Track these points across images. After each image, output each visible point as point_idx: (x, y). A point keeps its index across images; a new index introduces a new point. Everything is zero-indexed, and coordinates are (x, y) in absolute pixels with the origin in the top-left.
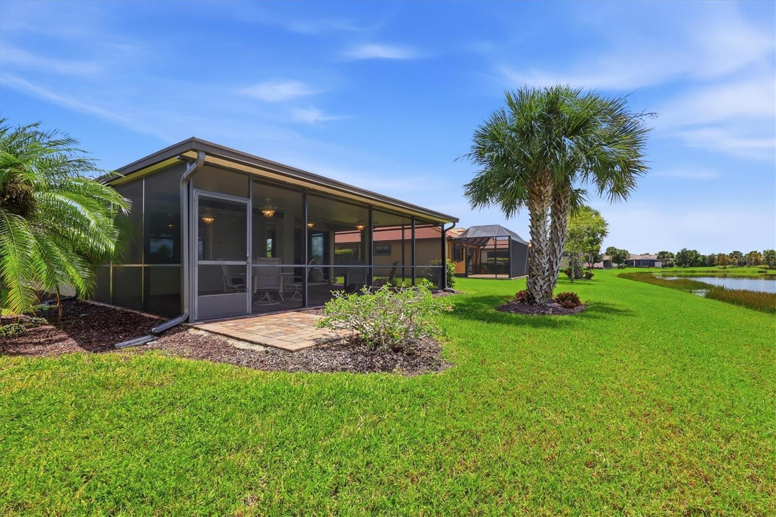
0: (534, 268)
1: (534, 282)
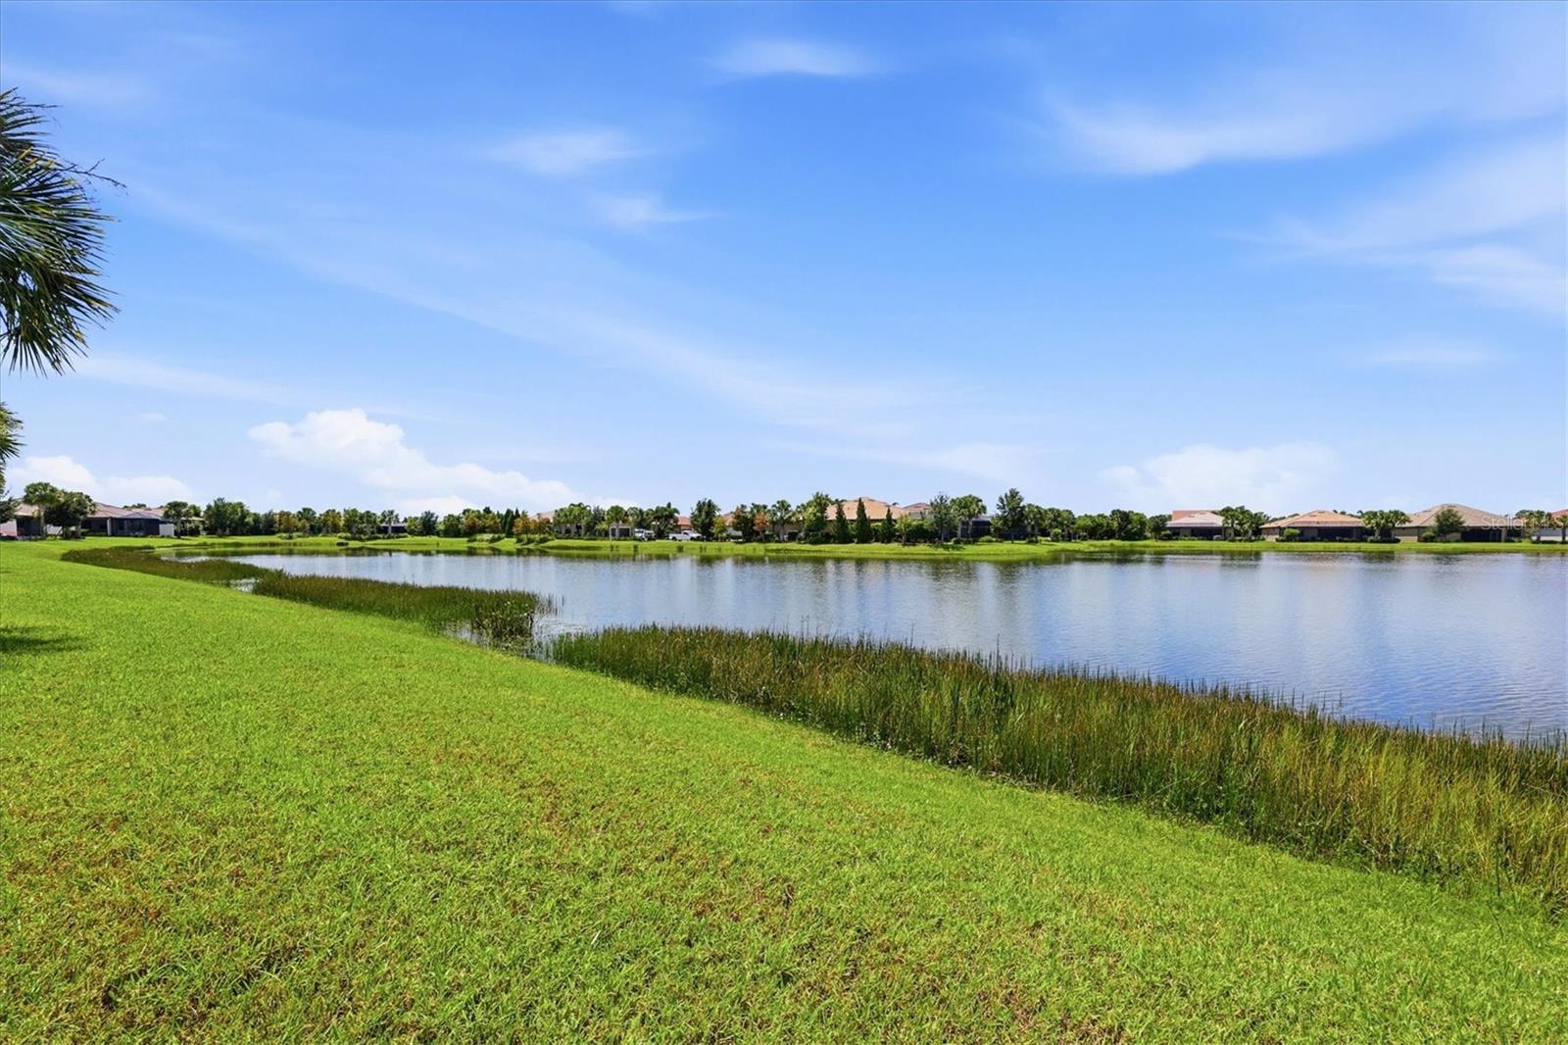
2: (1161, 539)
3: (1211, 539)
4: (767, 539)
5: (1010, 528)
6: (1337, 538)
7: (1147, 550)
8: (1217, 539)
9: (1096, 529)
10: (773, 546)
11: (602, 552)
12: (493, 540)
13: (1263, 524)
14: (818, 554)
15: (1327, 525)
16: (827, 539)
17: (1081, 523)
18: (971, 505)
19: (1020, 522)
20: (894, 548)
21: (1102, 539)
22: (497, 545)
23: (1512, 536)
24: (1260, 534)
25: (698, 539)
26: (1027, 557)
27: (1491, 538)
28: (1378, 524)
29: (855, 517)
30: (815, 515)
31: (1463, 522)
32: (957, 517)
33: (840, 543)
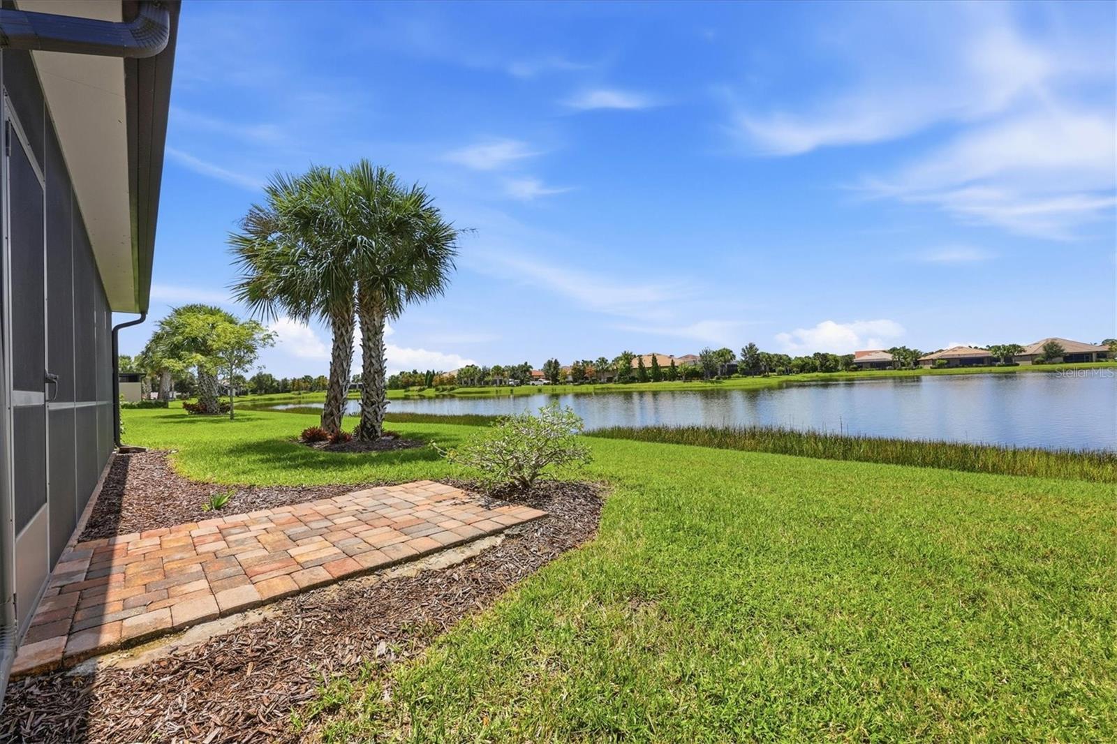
0: (374, 394)
1: (375, 411)
2: (850, 370)
3: (885, 369)
4: (594, 382)
5: (750, 368)
6: (974, 365)
7: (841, 378)
8: (889, 369)
9: (805, 366)
10: (598, 386)
11: (491, 395)
12: (420, 390)
13: (920, 358)
14: (628, 390)
15: (966, 356)
16: (633, 380)
17: (795, 363)
18: (725, 354)
19: (757, 363)
20: (677, 384)
21: (809, 372)
22: (423, 393)
23: (1100, 357)
24: (919, 364)
25: (548, 384)
26: (763, 386)
27: (1085, 360)
28: (1002, 354)
29: (651, 365)
30: (624, 366)
31: (1063, 350)
32: (718, 363)
33: (642, 382)
